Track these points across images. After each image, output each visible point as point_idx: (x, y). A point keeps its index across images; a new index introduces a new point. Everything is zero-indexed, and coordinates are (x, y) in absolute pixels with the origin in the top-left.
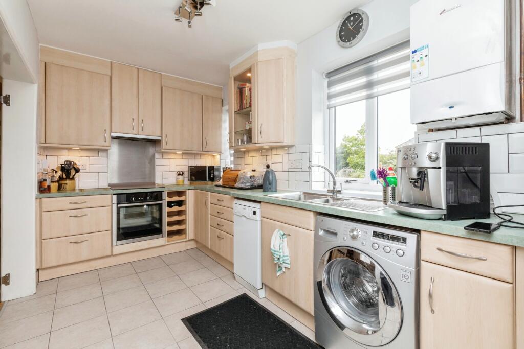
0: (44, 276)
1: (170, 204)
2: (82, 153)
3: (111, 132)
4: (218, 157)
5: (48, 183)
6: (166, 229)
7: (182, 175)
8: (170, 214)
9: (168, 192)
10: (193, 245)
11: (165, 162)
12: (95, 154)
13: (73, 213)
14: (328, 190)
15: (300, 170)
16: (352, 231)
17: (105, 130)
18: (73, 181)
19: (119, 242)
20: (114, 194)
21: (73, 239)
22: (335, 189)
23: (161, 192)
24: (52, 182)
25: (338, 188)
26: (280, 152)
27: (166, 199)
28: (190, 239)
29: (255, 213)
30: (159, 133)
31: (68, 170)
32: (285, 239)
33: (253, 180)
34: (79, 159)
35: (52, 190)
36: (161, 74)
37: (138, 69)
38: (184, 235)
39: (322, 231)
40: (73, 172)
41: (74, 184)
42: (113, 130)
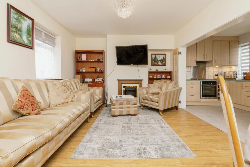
3: (196, 60)
6: (217, 96)
13: (191, 86)
19: (203, 98)
20: (201, 81)
23: (216, 81)
27: (217, 84)
30: (212, 59)
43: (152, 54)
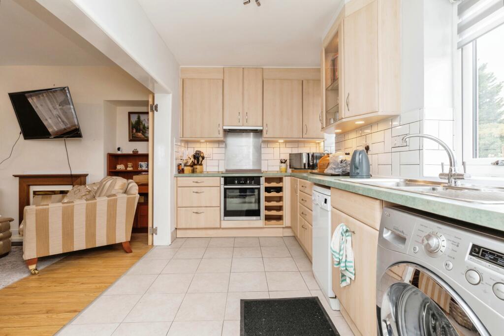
0: (180, 234)
1: (268, 190)
2: (209, 145)
3: (223, 126)
4: (322, 144)
5: (182, 166)
6: (263, 212)
7: (284, 163)
8: (268, 199)
9: (266, 178)
10: (288, 233)
11: (270, 150)
12: (217, 145)
13: (195, 189)
14: (441, 175)
15: (407, 148)
16: (429, 237)
17: (219, 125)
18: (201, 166)
19: (226, 218)
20: (222, 177)
21: (195, 210)
22: (453, 172)
23: (259, 177)
24: (185, 165)
25: (459, 169)
26: (381, 127)
27: (263, 185)
28: (286, 226)
29: (326, 201)
30: (260, 123)
31: (198, 158)
32: (349, 238)
33: (345, 165)
34: (206, 150)
35: (185, 172)
36: (263, 68)
37: (243, 68)
38: (281, 221)
39: (390, 232)
40: (201, 159)
41: (202, 169)
42: (224, 124)
43: (130, 113)
